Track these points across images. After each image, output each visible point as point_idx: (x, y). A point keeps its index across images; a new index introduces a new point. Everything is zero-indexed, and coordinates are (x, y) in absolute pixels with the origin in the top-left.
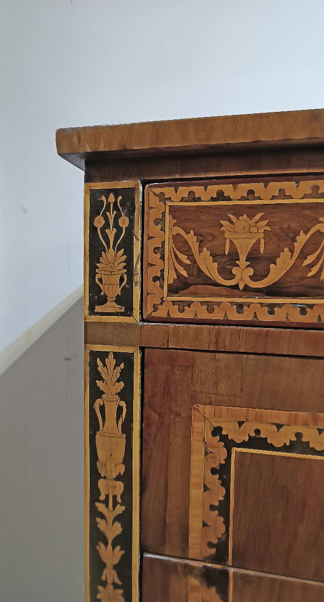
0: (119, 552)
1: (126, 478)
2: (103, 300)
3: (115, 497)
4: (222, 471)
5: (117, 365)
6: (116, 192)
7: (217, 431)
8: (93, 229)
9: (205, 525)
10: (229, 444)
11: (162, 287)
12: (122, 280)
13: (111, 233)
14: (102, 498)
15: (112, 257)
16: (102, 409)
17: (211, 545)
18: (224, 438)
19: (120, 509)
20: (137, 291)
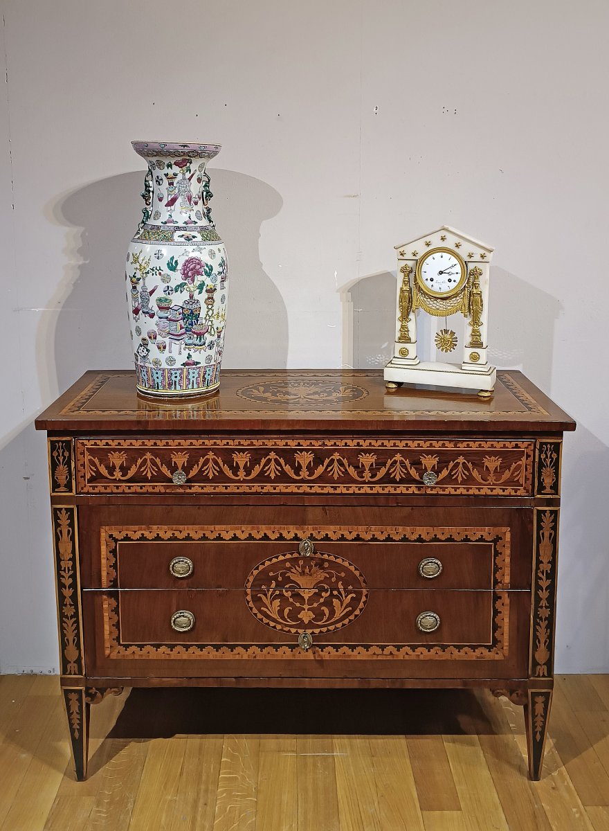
0: (71, 590)
1: (73, 559)
2: (59, 486)
3: (68, 568)
4: (114, 552)
5: (66, 513)
6: (63, 442)
7: (111, 536)
8: (52, 457)
9: (108, 573)
10: (116, 540)
11: (85, 480)
12: (67, 477)
13: (61, 459)
14: (63, 569)
15: (62, 468)
16: (61, 531)
17: (111, 581)
18: (114, 539)
19: (71, 572)
20: (74, 482)
